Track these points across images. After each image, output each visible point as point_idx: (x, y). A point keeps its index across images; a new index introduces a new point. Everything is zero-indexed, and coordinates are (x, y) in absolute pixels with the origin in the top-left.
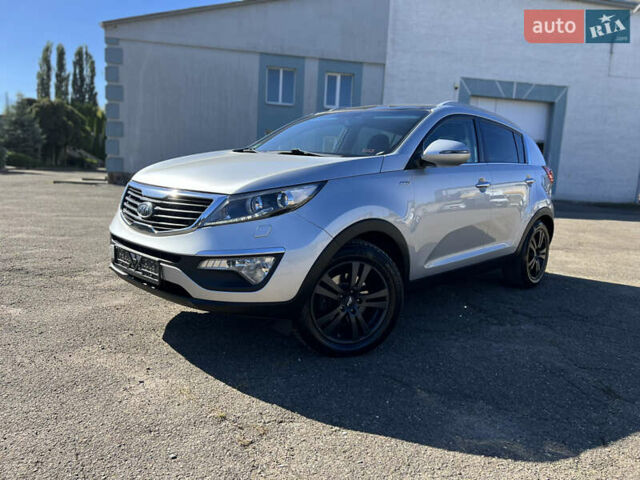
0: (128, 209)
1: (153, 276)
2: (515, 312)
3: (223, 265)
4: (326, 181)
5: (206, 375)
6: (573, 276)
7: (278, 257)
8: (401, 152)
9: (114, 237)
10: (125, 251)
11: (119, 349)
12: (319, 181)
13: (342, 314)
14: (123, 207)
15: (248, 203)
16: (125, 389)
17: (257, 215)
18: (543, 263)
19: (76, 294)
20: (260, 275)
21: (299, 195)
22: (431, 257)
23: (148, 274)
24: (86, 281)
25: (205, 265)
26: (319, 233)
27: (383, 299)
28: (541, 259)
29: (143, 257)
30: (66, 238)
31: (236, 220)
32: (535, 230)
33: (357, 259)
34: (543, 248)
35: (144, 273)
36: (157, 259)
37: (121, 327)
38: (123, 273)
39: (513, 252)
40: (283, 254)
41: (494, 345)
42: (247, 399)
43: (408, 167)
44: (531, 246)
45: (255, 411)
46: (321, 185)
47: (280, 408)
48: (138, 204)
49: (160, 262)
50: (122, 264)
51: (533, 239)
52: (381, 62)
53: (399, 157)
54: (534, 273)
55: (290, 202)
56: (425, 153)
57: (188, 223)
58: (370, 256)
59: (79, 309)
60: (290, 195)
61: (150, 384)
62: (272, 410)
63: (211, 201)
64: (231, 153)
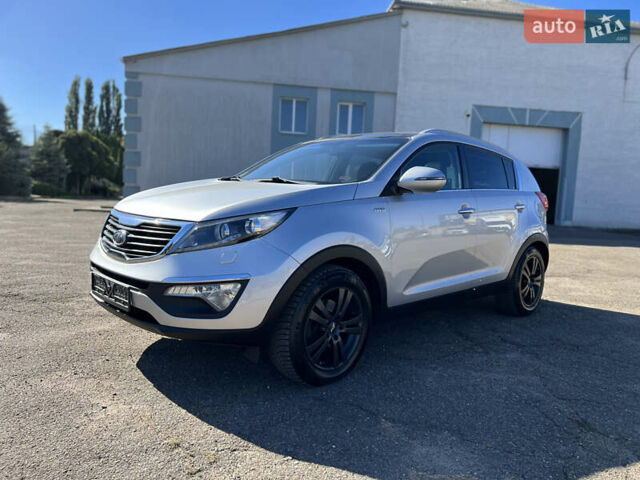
0: (107, 237)
1: (124, 303)
2: (504, 340)
3: (191, 292)
4: (296, 208)
6: (574, 303)
7: (244, 283)
8: (376, 179)
9: (93, 265)
10: (101, 278)
11: (93, 374)
12: (287, 209)
14: (103, 235)
15: (217, 230)
16: (86, 415)
17: (224, 241)
18: (538, 290)
19: (63, 319)
20: (227, 302)
21: (267, 221)
22: (410, 284)
23: (120, 301)
24: (77, 306)
25: (171, 292)
26: (286, 259)
27: (356, 325)
28: (536, 287)
29: (116, 285)
30: (70, 264)
31: (203, 247)
32: (528, 256)
34: (537, 275)
35: (116, 299)
36: (127, 286)
37: (100, 352)
38: (101, 300)
39: (504, 278)
40: (248, 281)
41: (474, 373)
42: (205, 426)
43: (383, 194)
44: (523, 272)
45: (210, 439)
46: (290, 212)
47: (235, 437)
48: (114, 231)
49: (130, 288)
50: (99, 291)
51: (525, 265)
52: (391, 91)
53: (375, 184)
54: (528, 300)
55: (257, 229)
56: (401, 179)
57: (159, 250)
60: (257, 222)
61: (112, 410)
63: (179, 228)
64: (216, 181)
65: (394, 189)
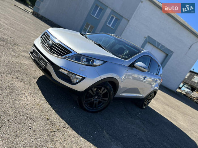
0: (43, 39)
1: (43, 65)
3: (66, 73)
4: (107, 62)
5: (46, 102)
6: (153, 109)
7: (83, 78)
8: (129, 61)
9: (35, 45)
10: (37, 52)
11: (22, 80)
12: (105, 60)
13: (93, 100)
14: (41, 37)
15: (82, 58)
16: (21, 97)
17: (83, 63)
18: (148, 103)
19: (13, 53)
21: (97, 63)
23: (42, 64)
24: (17, 50)
25: (61, 70)
26: (98, 76)
27: (105, 100)
28: (148, 102)
29: (42, 58)
30: (14, 29)
31: (76, 62)
32: (151, 94)
33: (104, 87)
34: (150, 100)
35: (40, 62)
36: (47, 61)
37: (24, 73)
38: (33, 58)
39: (143, 98)
40: (85, 78)
41: (128, 124)
43: (129, 66)
44: (148, 98)
45: (58, 121)
46: (105, 62)
47: (65, 122)
48: (48, 40)
49: (47, 62)
50: (34, 55)
51: (149, 96)
54: (145, 105)
55: (94, 64)
56: (136, 64)
57: (62, 56)
58: (108, 87)
59: (13, 60)
60: (95, 62)
61: (29, 98)
62: (63, 122)
63: (71, 52)
64: (79, 34)
65: (132, 65)
